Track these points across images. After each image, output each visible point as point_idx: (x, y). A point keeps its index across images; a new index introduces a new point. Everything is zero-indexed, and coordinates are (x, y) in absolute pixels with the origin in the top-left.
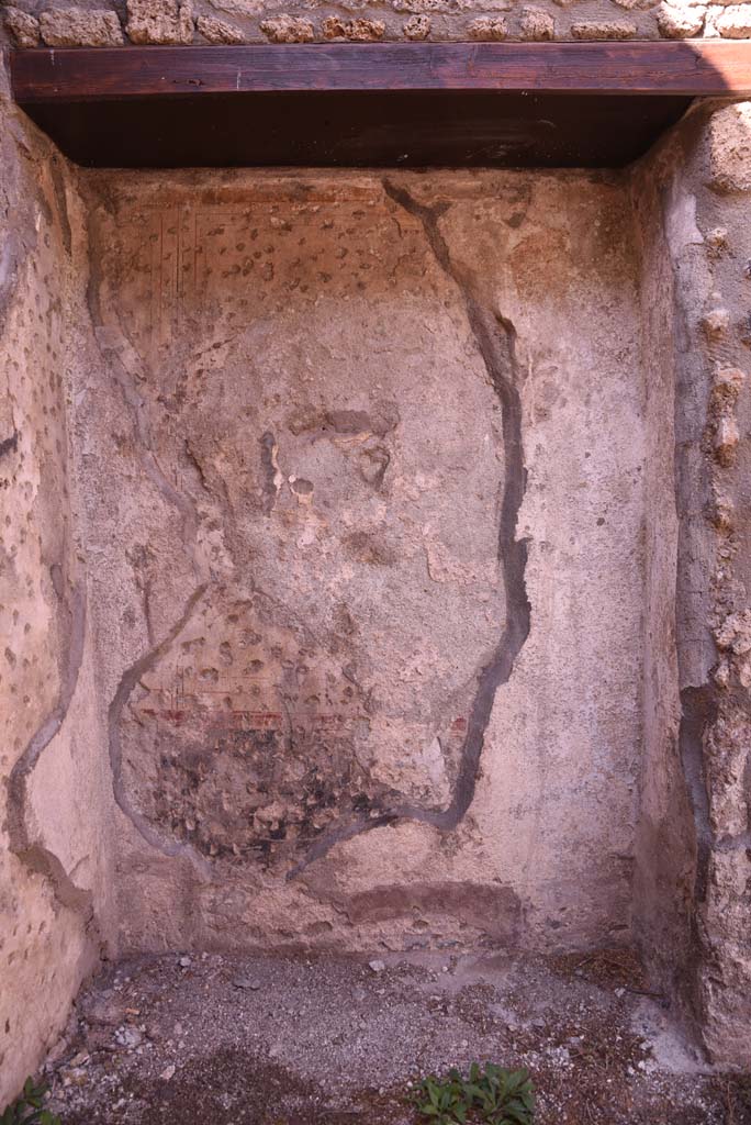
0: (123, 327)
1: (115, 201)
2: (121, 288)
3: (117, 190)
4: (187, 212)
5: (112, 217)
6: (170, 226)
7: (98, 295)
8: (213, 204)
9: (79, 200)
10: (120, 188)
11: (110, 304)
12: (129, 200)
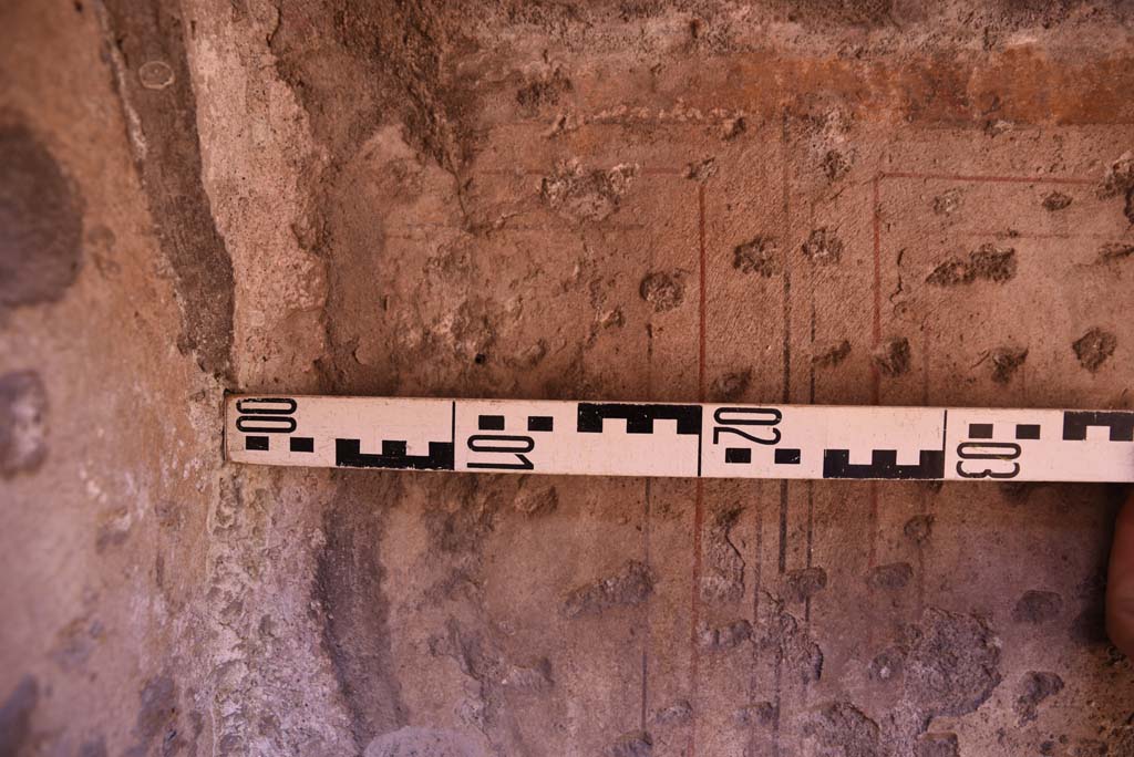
0: (502, 735)
1: (460, 101)
2: (490, 545)
3: (472, 45)
4: (831, 159)
5: (446, 179)
6: (747, 229)
7: (378, 573)
8: (962, 122)
9: (281, 95)
10: (483, 33)
11: (434, 619)
12: (532, 93)
